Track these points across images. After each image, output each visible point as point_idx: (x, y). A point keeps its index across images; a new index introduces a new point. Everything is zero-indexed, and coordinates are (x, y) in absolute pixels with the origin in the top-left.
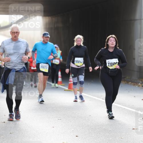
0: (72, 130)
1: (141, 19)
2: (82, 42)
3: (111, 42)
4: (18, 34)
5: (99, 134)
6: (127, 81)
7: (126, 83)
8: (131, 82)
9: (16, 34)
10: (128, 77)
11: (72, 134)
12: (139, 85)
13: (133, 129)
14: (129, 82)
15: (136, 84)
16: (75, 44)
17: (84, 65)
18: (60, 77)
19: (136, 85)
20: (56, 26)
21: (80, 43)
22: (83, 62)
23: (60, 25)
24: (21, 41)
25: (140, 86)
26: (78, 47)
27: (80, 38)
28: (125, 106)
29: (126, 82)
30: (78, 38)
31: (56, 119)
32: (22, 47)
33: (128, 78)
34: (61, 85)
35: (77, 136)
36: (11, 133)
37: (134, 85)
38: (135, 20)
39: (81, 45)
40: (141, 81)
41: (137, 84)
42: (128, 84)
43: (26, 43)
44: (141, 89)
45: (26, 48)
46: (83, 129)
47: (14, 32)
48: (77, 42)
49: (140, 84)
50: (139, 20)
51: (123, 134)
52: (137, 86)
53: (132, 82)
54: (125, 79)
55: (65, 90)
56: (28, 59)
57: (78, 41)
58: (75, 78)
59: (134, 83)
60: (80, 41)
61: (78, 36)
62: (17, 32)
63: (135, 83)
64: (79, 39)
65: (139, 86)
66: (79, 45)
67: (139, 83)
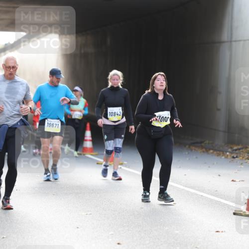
0: (110, 233)
1: (231, 42)
2: (121, 82)
3: (159, 82)
4: (16, 70)
5: (157, 240)
6: (206, 149)
7: (204, 152)
8: (212, 149)
9: (12, 70)
10: (207, 142)
11: (110, 240)
12: (227, 155)
13: (217, 232)
14: (210, 149)
15: (221, 153)
16: (110, 84)
17: (124, 120)
18: (90, 140)
19: (222, 155)
20: (82, 51)
21: (118, 83)
22: (121, 114)
23: (91, 50)
24: (18, 80)
25: (229, 157)
26: (114, 89)
27: (117, 75)
28: (203, 191)
29: (204, 150)
30: (114, 75)
31: (83, 214)
32: (20, 91)
33: (209, 143)
34: (92, 155)
35: (119, 244)
36: (3, 238)
37: (219, 155)
38: (221, 42)
39: (118, 87)
40: (231, 148)
41: (223, 153)
42: (208, 154)
43: (27, 85)
44: (230, 162)
45: (25, 93)
46: (130, 232)
47: (10, 67)
48: (112, 81)
49: (228, 153)
50: (227, 42)
51: (200, 240)
52: (223, 157)
53: (215, 150)
54: (203, 144)
55: (98, 164)
56: (30, 110)
57: (114, 80)
58: (110, 142)
59: (218, 152)
60: (117, 80)
61: (115, 72)
62: (13, 67)
63: (220, 151)
64: (116, 77)
65: (227, 157)
66: (115, 86)
67: (226, 152)
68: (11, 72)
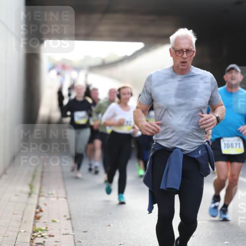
24: (196, 73)
68: (185, 58)
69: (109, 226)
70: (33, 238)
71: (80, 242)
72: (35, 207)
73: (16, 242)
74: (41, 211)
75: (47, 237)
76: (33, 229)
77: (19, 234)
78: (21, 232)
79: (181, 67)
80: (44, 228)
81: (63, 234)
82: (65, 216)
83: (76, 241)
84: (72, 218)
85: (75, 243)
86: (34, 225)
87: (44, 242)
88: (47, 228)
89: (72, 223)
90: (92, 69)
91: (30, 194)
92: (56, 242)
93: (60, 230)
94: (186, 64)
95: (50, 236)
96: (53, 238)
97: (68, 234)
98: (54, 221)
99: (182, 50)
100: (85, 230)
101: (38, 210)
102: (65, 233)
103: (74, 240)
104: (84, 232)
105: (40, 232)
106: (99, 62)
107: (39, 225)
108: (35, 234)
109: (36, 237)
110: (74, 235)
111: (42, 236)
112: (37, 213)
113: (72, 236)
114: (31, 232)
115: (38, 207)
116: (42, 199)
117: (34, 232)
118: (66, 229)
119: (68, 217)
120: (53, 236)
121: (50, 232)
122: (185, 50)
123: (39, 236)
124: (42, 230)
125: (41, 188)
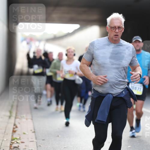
24: (123, 44)
68: (117, 33)
69: (58, 136)
70: (11, 144)
71: (40, 146)
72: (13, 125)
73: (1, 146)
74: (17, 127)
75: (20, 143)
76: (11, 138)
77: (3, 141)
78: (4, 140)
79: (114, 39)
80: (18, 138)
81: (30, 141)
82: (31, 130)
83: (38, 146)
84: (36, 131)
85: (37, 147)
86: (12, 136)
87: (18, 146)
88: (20, 137)
89: (35, 134)
90: (48, 40)
91: (10, 117)
92: (26, 146)
93: (28, 139)
94: (118, 37)
95: (22, 142)
96: (24, 144)
97: (33, 141)
98: (24, 133)
99: (115, 27)
100: (43, 139)
101: (15, 127)
102: (31, 141)
103: (37, 145)
104: (43, 140)
105: (16, 140)
106: (52, 36)
107: (15, 136)
108: (13, 141)
109: (14, 143)
110: (37, 142)
111: (17, 143)
112: (14, 128)
113: (35, 143)
114: (10, 140)
115: (15, 125)
116: (17, 120)
117: (12, 140)
118: (32, 138)
119: (33, 131)
120: (24, 143)
121: (22, 140)
122: (117, 27)
123: (16, 142)
124: (17, 139)
125: (16, 113)
